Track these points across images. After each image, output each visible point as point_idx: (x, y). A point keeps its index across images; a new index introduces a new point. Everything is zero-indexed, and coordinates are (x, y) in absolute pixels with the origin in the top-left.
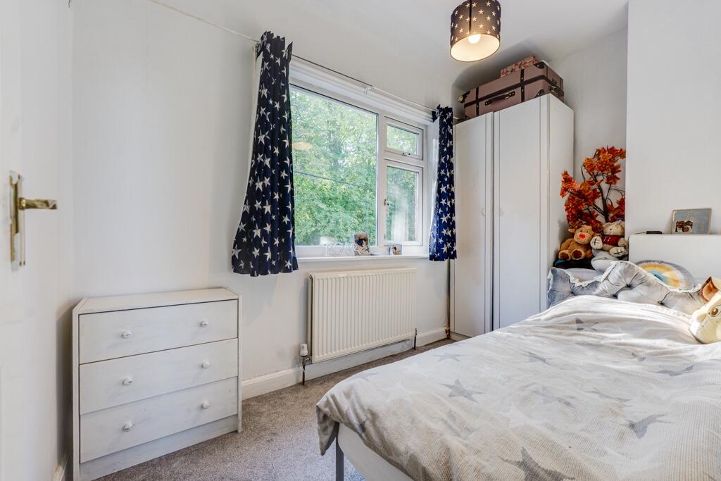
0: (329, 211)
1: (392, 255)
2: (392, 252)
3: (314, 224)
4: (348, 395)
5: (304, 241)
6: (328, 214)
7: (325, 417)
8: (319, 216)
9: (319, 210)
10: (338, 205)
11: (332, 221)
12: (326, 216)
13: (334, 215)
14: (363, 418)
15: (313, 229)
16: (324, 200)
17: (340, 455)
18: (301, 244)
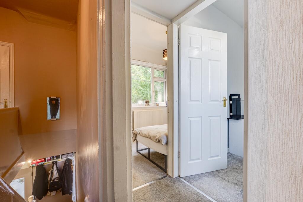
0: (144, 90)
1: (156, 106)
2: (156, 105)
3: (138, 95)
4: (138, 130)
5: (135, 102)
6: (143, 91)
7: (134, 134)
8: (140, 92)
9: (140, 90)
10: (147, 88)
11: (145, 94)
12: (143, 92)
13: (146, 92)
14: (139, 132)
15: (138, 97)
16: (142, 86)
17: (137, 141)
18: (133, 103)
